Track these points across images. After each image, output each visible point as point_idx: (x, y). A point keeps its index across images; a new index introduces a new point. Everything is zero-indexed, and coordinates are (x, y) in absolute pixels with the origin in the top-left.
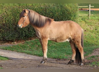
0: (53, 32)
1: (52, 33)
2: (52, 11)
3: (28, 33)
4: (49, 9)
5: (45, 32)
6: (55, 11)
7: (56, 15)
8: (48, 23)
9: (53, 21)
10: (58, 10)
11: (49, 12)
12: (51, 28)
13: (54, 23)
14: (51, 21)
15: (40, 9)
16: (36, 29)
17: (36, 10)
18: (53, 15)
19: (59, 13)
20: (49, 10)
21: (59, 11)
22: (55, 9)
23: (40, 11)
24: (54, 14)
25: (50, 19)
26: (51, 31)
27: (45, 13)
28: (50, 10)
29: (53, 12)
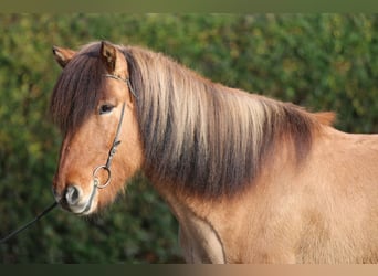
0: (334, 231)
1: (325, 235)
2: (300, 44)
3: (92, 242)
4: (273, 27)
5: (263, 230)
6: (328, 48)
7: (329, 81)
8: (285, 150)
9: (332, 131)
10: (354, 36)
11: (275, 55)
12: (309, 190)
13: (334, 144)
14: (314, 133)
15: (193, 28)
16: (187, 210)
17: (161, 34)
18: (303, 84)
19: (360, 62)
20: (268, 36)
21: (355, 45)
22: (326, 26)
23: (197, 48)
24: (316, 74)
25: (300, 110)
26: (314, 218)
27: (234, 63)
28: (284, 41)
29: (303, 59)
